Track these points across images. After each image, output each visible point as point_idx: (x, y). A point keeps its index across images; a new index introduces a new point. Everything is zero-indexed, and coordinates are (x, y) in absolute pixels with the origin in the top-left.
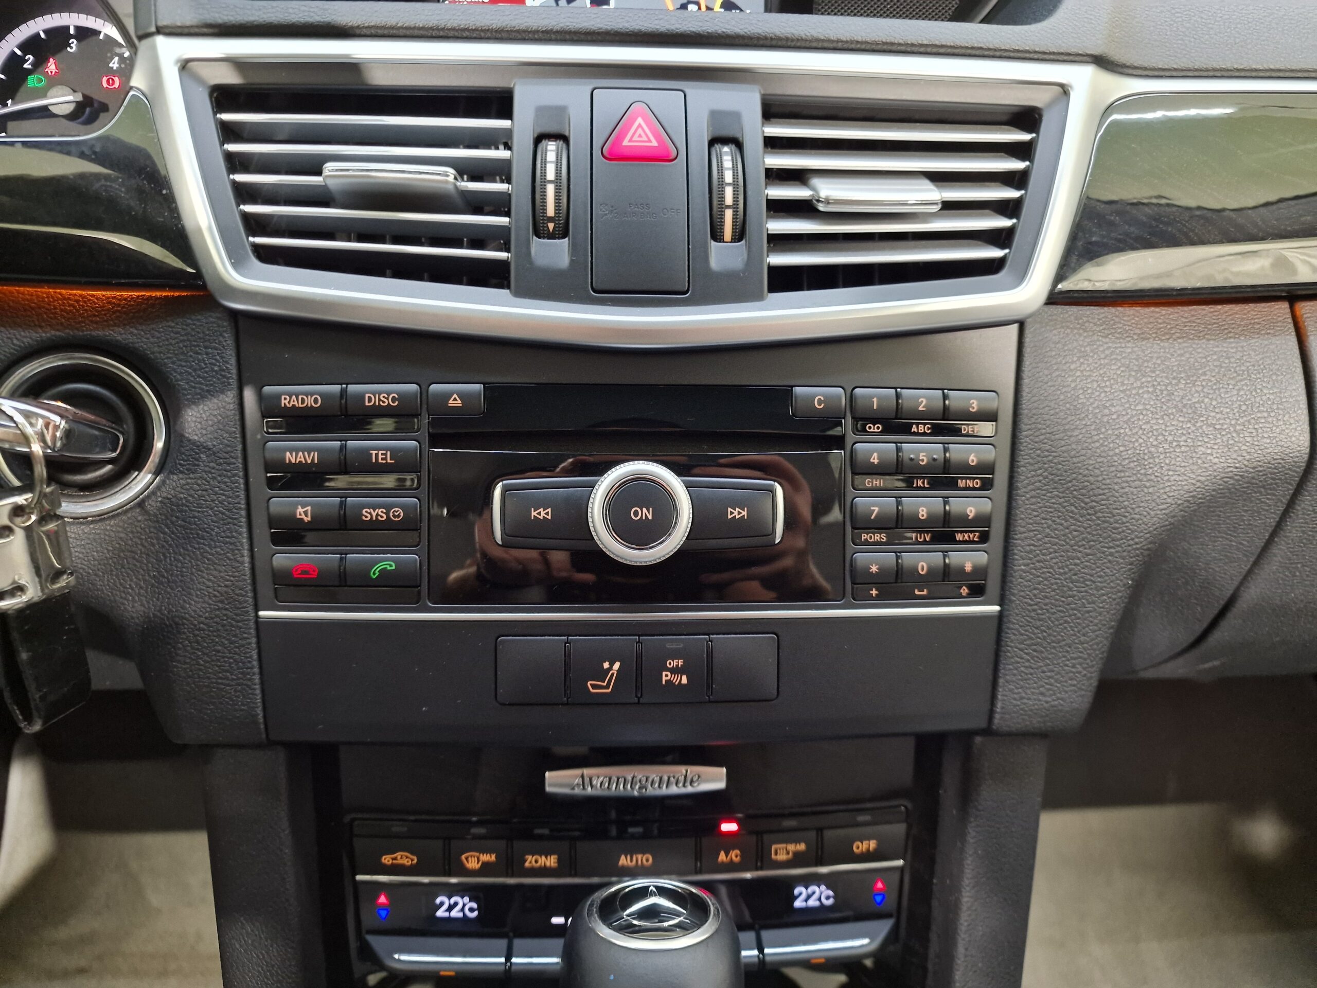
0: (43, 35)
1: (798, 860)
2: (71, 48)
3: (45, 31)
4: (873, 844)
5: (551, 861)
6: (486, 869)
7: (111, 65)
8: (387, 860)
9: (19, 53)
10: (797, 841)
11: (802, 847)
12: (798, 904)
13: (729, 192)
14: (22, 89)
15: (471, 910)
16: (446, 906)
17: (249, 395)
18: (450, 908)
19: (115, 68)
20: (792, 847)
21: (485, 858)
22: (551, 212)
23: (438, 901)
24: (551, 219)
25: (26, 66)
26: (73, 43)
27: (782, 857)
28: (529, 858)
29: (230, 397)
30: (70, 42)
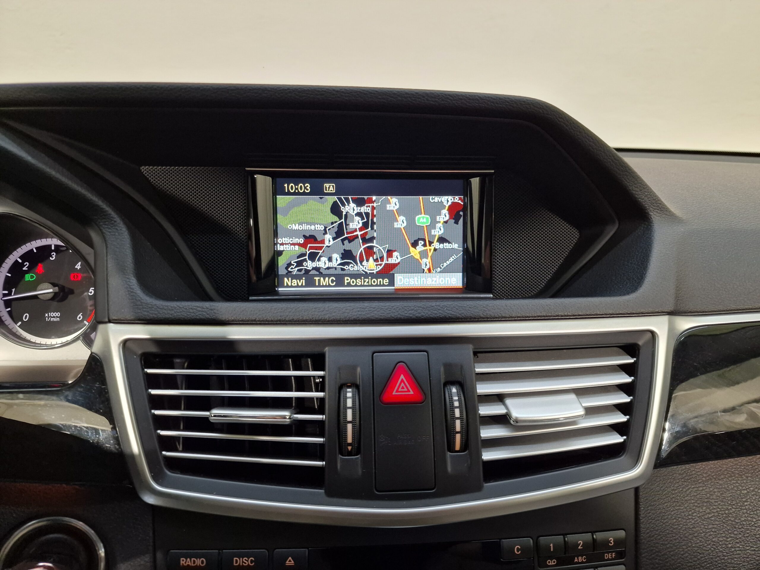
0: (35, 251)
2: (52, 257)
3: (36, 248)
7: (76, 267)
9: (20, 261)
13: (458, 423)
14: (21, 283)
17: (159, 555)
19: (78, 269)
22: (350, 440)
24: (350, 444)
25: (24, 269)
26: (53, 254)
29: (147, 558)
30: (52, 254)
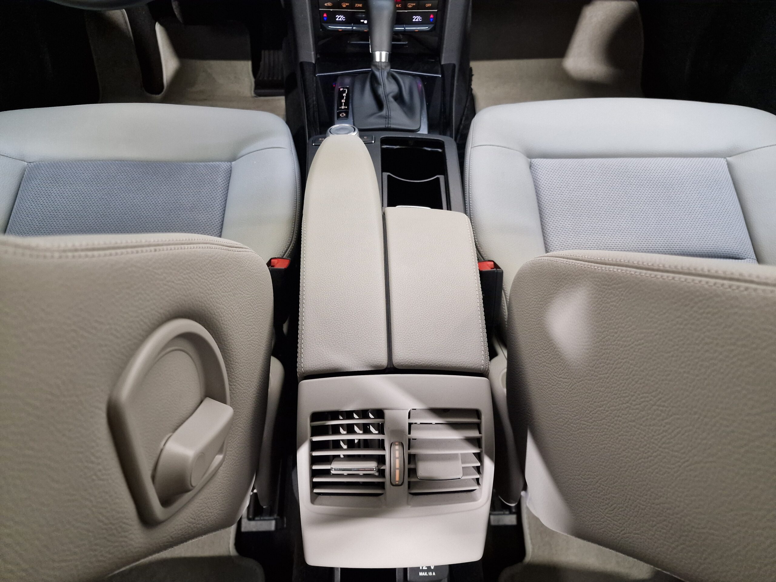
1: (413, 8)
4: (430, 5)
5: (360, 5)
6: (347, 7)
8: (326, 4)
10: (413, 3)
11: (414, 4)
12: (414, 20)
15: (344, 19)
16: (338, 18)
18: (339, 18)
20: (412, 4)
21: (347, 4)
23: (336, 16)
27: (410, 7)
28: (356, 5)
